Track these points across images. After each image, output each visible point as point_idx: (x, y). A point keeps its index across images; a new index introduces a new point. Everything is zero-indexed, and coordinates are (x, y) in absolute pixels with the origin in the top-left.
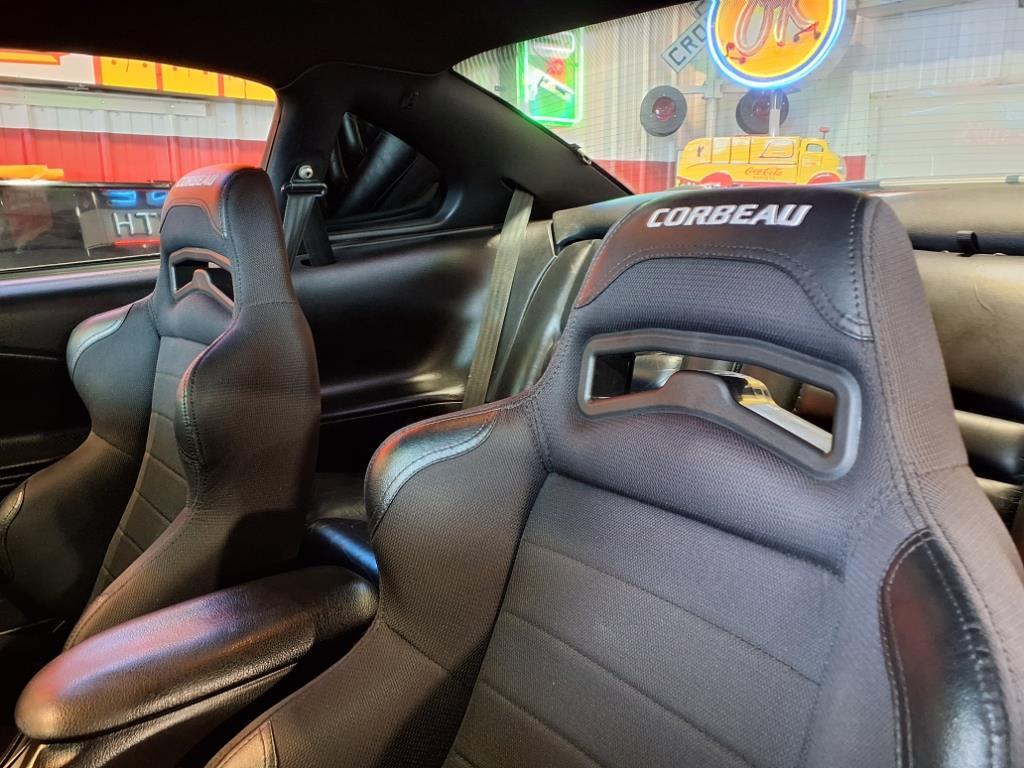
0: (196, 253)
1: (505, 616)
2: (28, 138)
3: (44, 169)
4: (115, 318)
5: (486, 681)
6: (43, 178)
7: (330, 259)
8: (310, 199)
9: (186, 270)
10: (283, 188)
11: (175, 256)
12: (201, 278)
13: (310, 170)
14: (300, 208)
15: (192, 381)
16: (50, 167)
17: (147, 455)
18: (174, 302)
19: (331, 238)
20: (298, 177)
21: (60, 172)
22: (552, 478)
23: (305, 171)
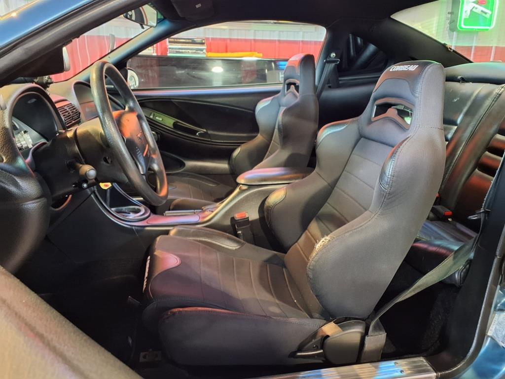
0: (292, 80)
1: (344, 172)
2: (253, 42)
3: (256, 54)
4: (269, 100)
5: (338, 188)
6: (256, 57)
7: (339, 86)
8: (333, 64)
9: (289, 85)
10: (325, 61)
11: (287, 81)
12: (293, 87)
13: (334, 55)
14: (330, 68)
15: (283, 113)
16: (258, 53)
17: (272, 142)
18: (285, 95)
19: (340, 79)
20: (330, 57)
21: (261, 55)
22: (362, 139)
23: (333, 55)
